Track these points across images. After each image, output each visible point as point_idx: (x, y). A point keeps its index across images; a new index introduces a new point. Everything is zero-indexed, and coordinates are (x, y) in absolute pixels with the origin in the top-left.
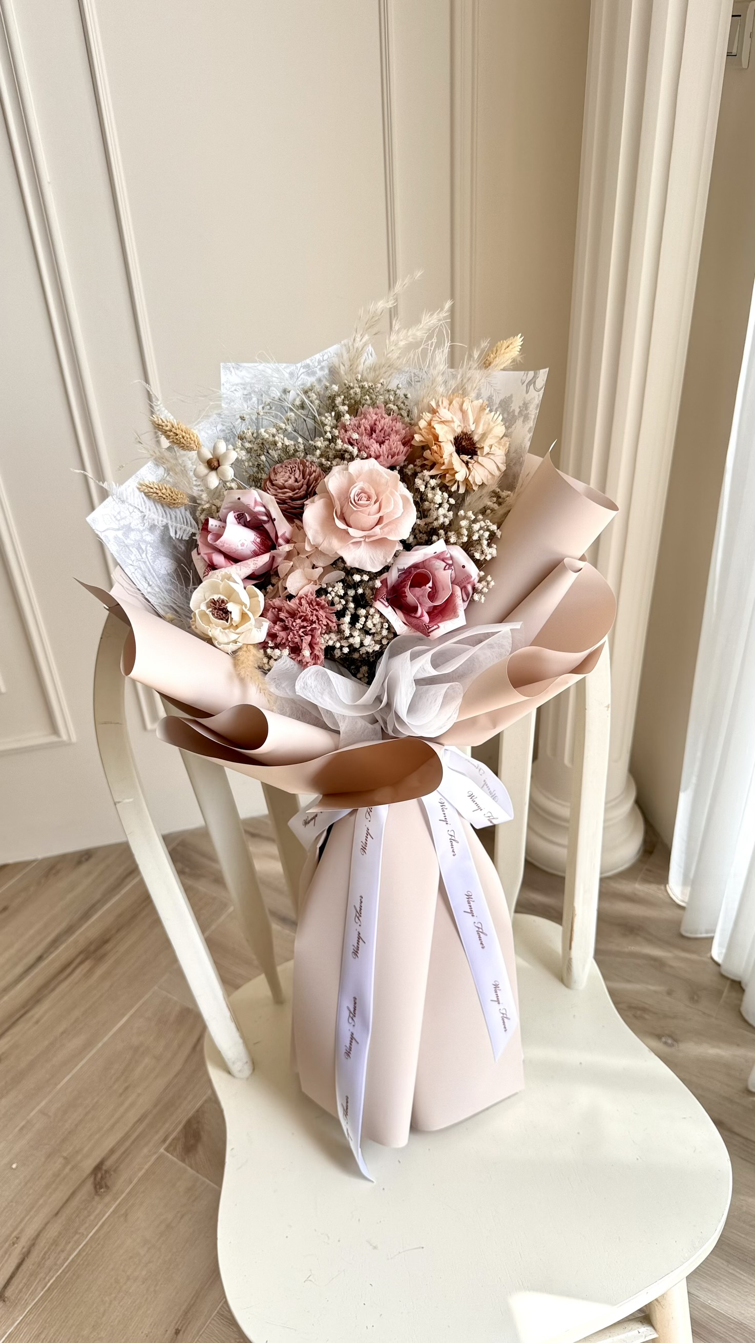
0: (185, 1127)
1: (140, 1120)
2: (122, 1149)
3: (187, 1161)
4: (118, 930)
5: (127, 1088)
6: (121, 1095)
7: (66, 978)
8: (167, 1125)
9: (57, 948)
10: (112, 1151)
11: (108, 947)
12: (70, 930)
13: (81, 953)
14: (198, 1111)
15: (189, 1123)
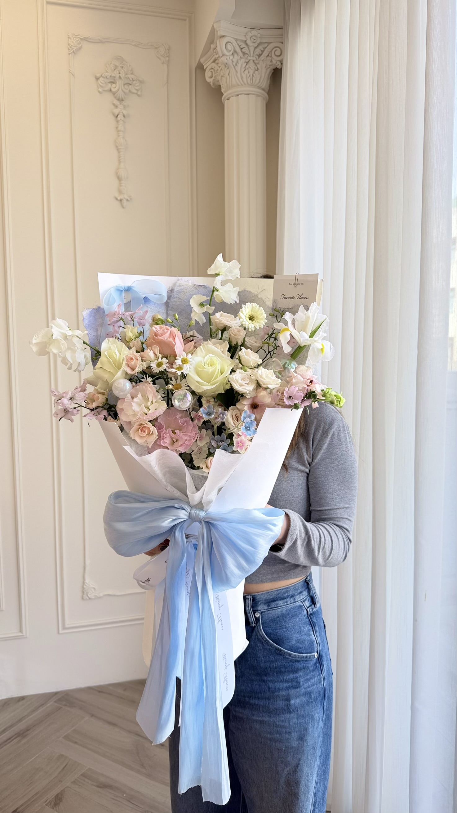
0: (55, 796)
1: (36, 794)
2: (27, 804)
3: (55, 808)
4: (33, 727)
5: (31, 783)
6: (29, 785)
7: (9, 743)
8: (48, 796)
9: (5, 733)
10: (22, 805)
11: (28, 732)
12: (11, 726)
13: (16, 734)
14: (62, 791)
15: (58, 795)
